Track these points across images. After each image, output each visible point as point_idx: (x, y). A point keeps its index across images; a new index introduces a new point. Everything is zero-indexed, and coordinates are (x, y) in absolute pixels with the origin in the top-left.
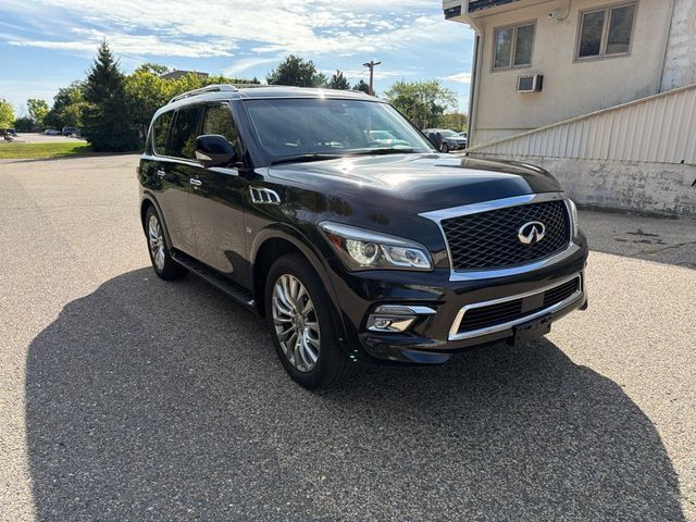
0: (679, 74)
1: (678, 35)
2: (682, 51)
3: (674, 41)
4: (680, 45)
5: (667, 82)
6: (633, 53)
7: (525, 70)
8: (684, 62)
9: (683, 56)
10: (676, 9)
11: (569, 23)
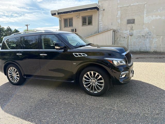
0: (101, 29)
1: (100, 22)
2: (101, 25)
3: (100, 23)
4: (101, 24)
5: (99, 30)
6: (93, 25)
7: (72, 28)
8: (102, 27)
9: (102, 26)
10: (99, 17)
11: (80, 18)
